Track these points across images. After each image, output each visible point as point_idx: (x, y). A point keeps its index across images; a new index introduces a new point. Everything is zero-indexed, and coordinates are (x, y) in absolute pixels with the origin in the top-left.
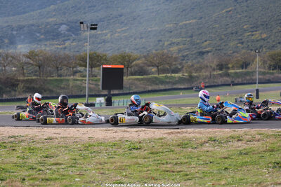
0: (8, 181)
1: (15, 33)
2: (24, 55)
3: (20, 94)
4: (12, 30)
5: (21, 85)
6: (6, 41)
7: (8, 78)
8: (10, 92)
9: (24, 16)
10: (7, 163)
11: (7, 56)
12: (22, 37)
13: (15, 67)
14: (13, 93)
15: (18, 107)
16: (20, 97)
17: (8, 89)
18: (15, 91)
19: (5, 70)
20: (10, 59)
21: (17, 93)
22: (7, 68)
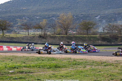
0: (114, 80)
1: (117, 16)
2: (121, 26)
3: (119, 42)
4: (115, 15)
5: (120, 39)
6: (113, 19)
7: (114, 36)
8: (115, 41)
9: (121, 8)
10: (114, 72)
11: (113, 26)
12: (120, 18)
13: (117, 31)
14: (116, 42)
15: (118, 48)
16: (119, 44)
17: (114, 40)
18: (117, 41)
19: (113, 32)
20: (115, 27)
21: (118, 42)
22: (113, 31)
